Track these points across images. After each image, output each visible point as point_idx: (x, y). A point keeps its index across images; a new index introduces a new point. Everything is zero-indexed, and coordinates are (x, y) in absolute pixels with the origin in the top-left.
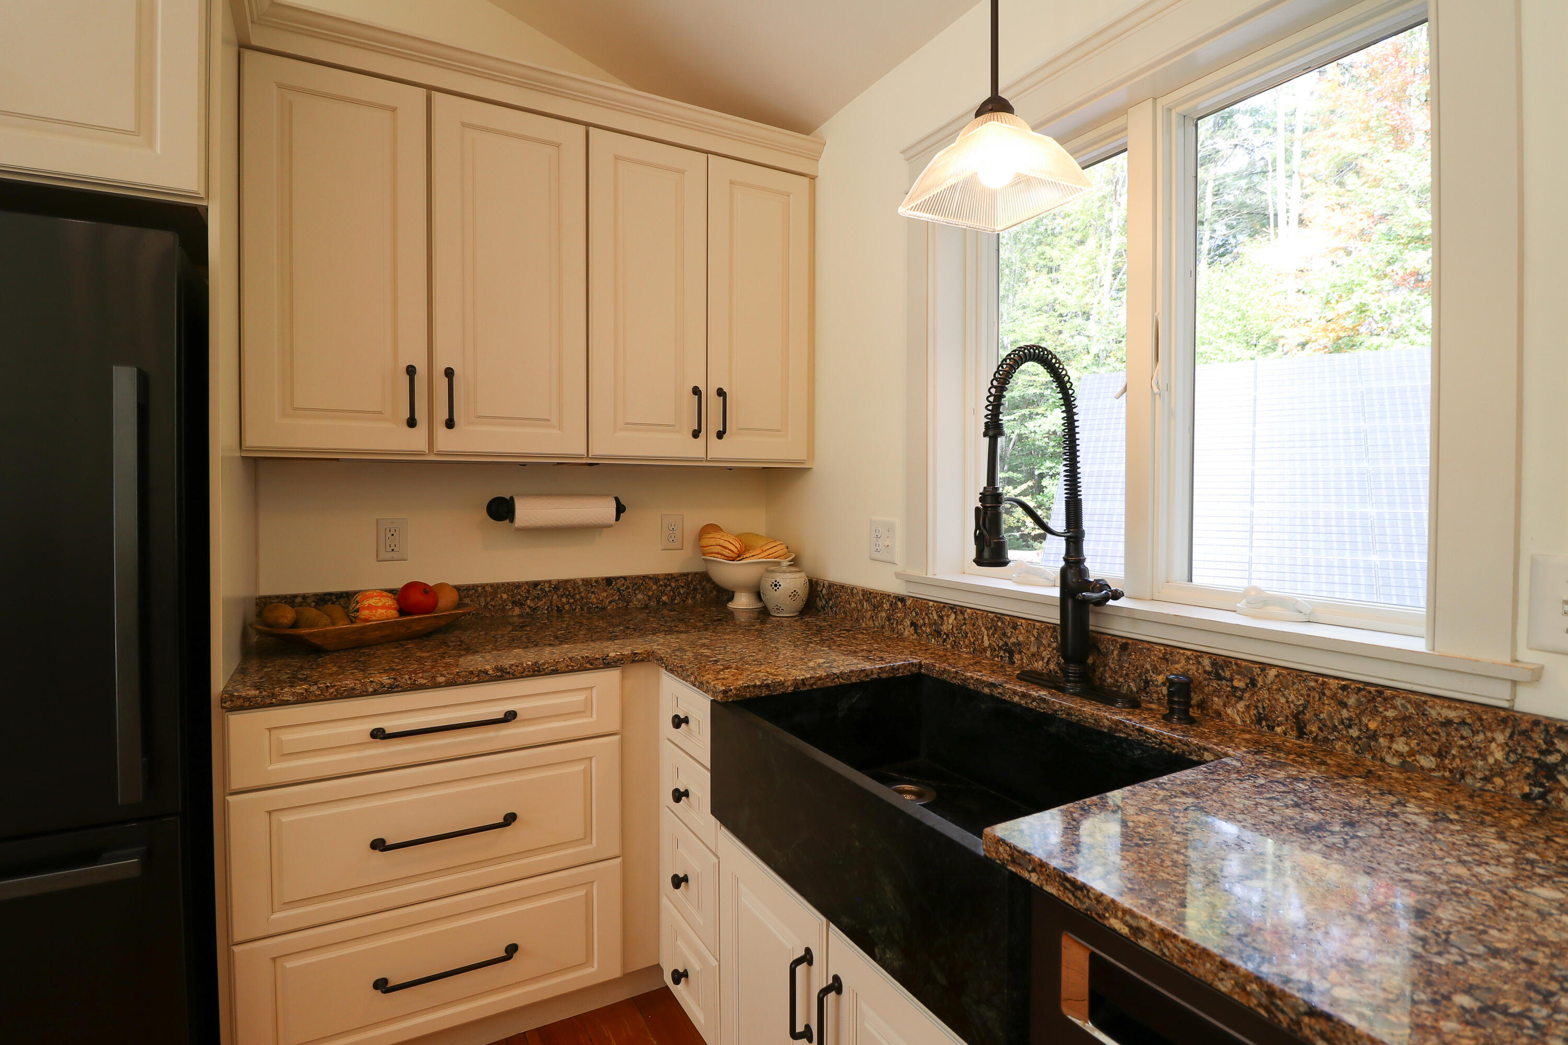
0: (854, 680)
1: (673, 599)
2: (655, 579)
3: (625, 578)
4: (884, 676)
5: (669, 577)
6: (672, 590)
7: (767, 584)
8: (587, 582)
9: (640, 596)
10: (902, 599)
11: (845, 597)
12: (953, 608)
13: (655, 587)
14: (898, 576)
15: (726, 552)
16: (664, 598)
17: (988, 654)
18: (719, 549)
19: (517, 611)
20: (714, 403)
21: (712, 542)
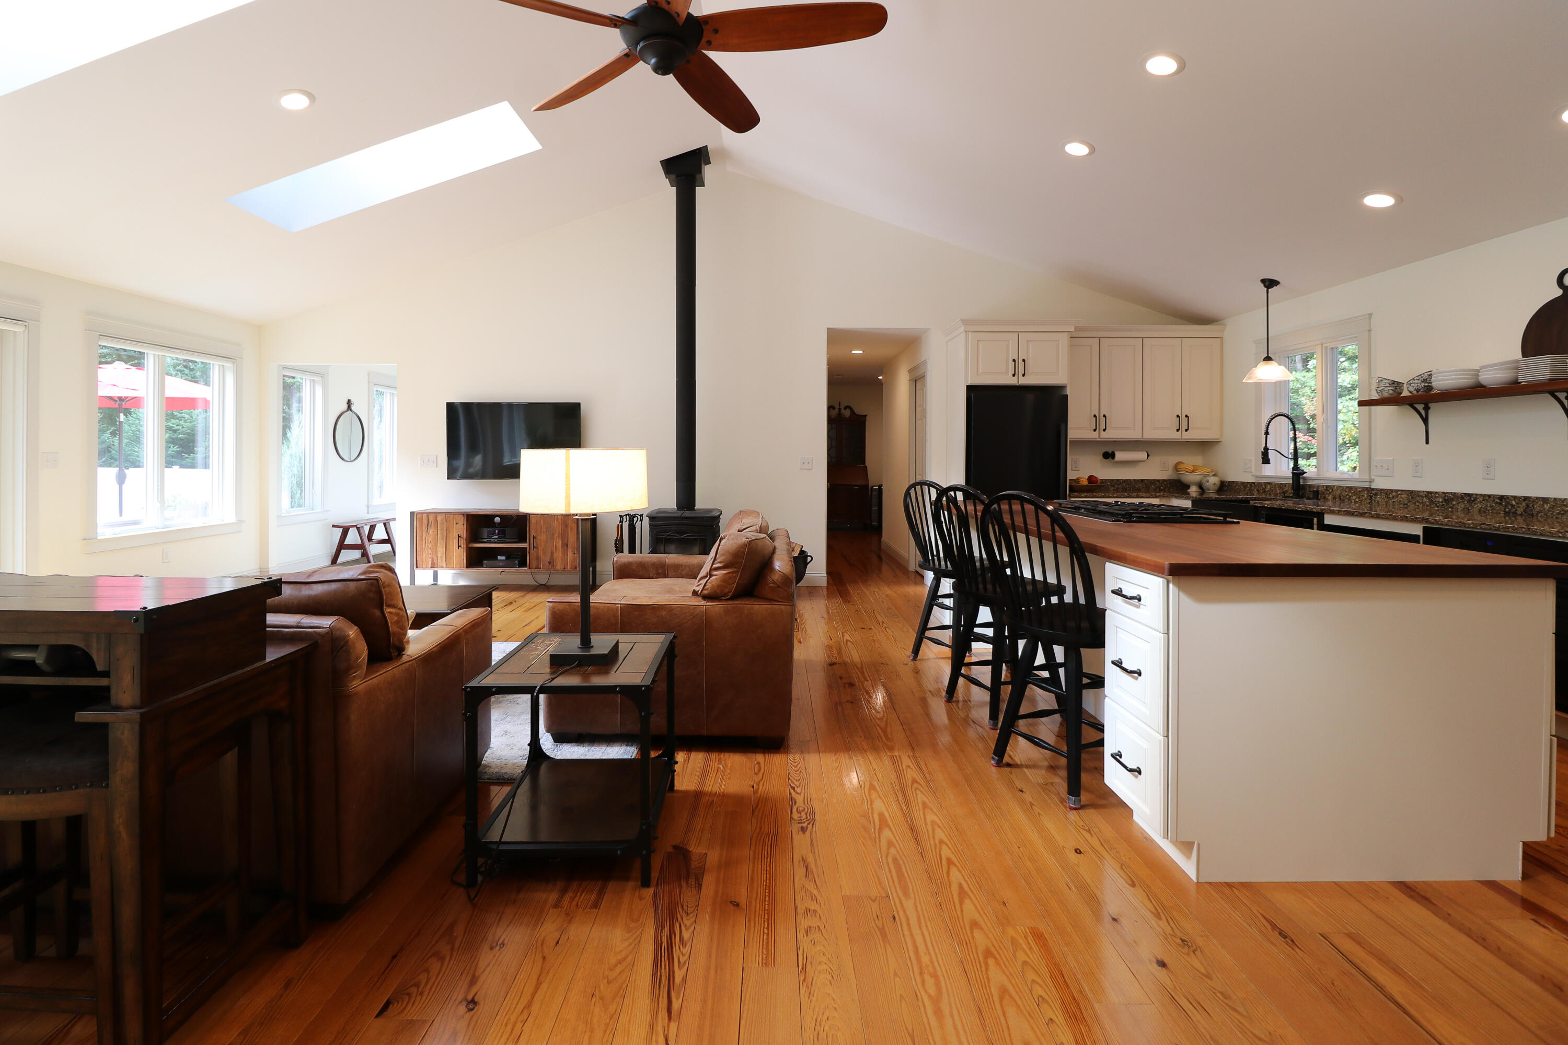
0: (1233, 499)
1: (1165, 488)
2: (1158, 481)
3: (1148, 480)
4: (1243, 499)
5: (1164, 481)
6: (1165, 485)
7: (1204, 481)
8: (1135, 480)
9: (1153, 487)
10: (1254, 483)
11: (1234, 485)
12: (1269, 483)
13: (1158, 484)
14: (1253, 476)
15: (1188, 470)
16: (1162, 488)
17: (1279, 495)
18: (1185, 469)
19: (1112, 488)
20: (1184, 420)
21: (1182, 467)
